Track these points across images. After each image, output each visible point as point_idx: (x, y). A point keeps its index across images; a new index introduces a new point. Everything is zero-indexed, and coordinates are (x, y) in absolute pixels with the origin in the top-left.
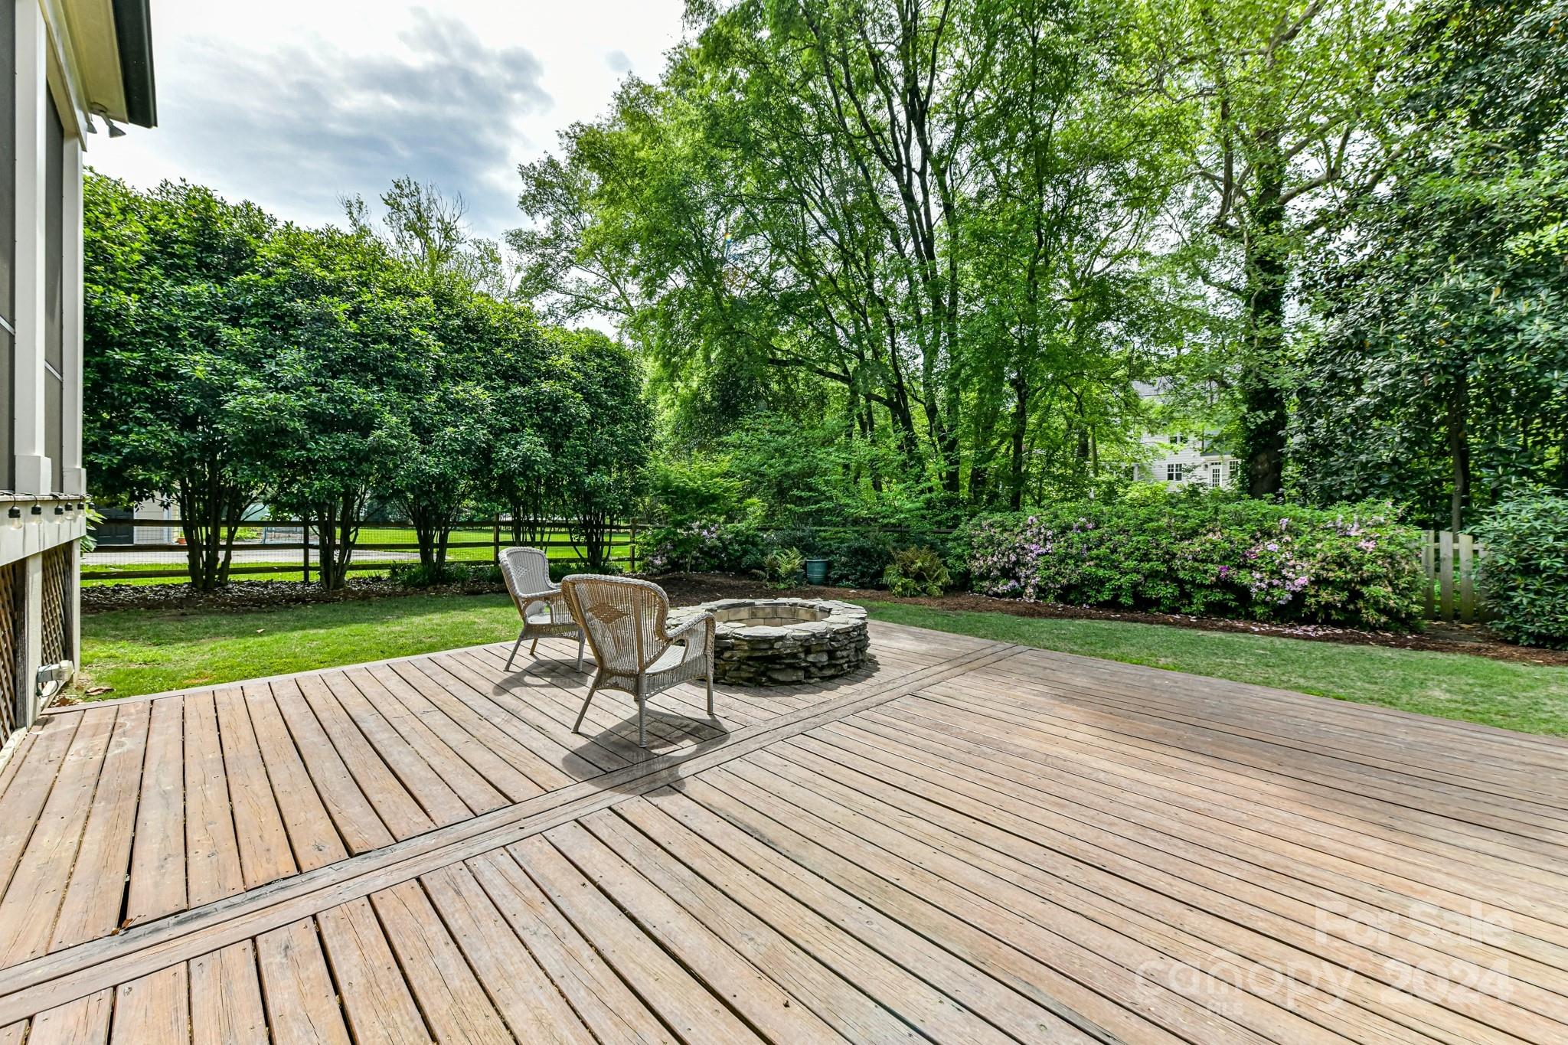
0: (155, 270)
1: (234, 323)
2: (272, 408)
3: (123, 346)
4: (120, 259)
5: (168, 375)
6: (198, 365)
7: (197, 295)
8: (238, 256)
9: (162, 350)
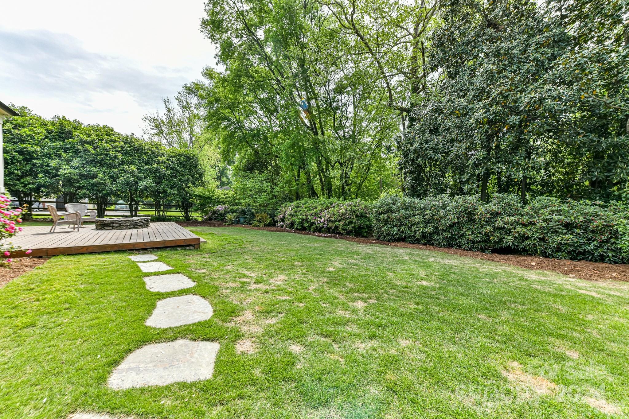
0: (47, 140)
1: (66, 152)
2: (69, 173)
3: (38, 159)
4: (36, 138)
5: (47, 166)
6: (54, 163)
7: (56, 145)
8: (69, 135)
9: (46, 160)
